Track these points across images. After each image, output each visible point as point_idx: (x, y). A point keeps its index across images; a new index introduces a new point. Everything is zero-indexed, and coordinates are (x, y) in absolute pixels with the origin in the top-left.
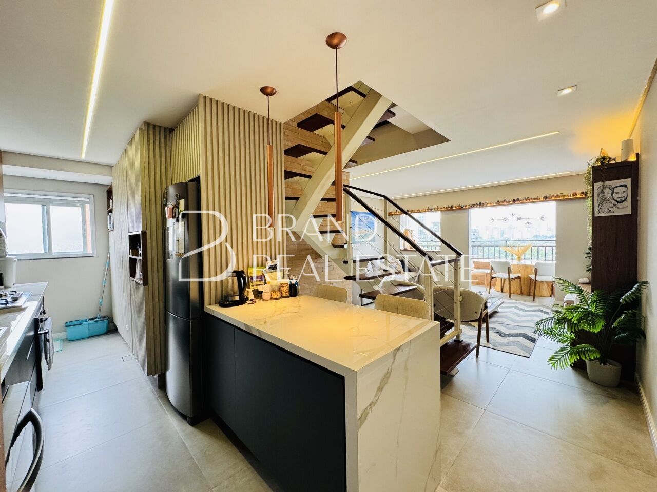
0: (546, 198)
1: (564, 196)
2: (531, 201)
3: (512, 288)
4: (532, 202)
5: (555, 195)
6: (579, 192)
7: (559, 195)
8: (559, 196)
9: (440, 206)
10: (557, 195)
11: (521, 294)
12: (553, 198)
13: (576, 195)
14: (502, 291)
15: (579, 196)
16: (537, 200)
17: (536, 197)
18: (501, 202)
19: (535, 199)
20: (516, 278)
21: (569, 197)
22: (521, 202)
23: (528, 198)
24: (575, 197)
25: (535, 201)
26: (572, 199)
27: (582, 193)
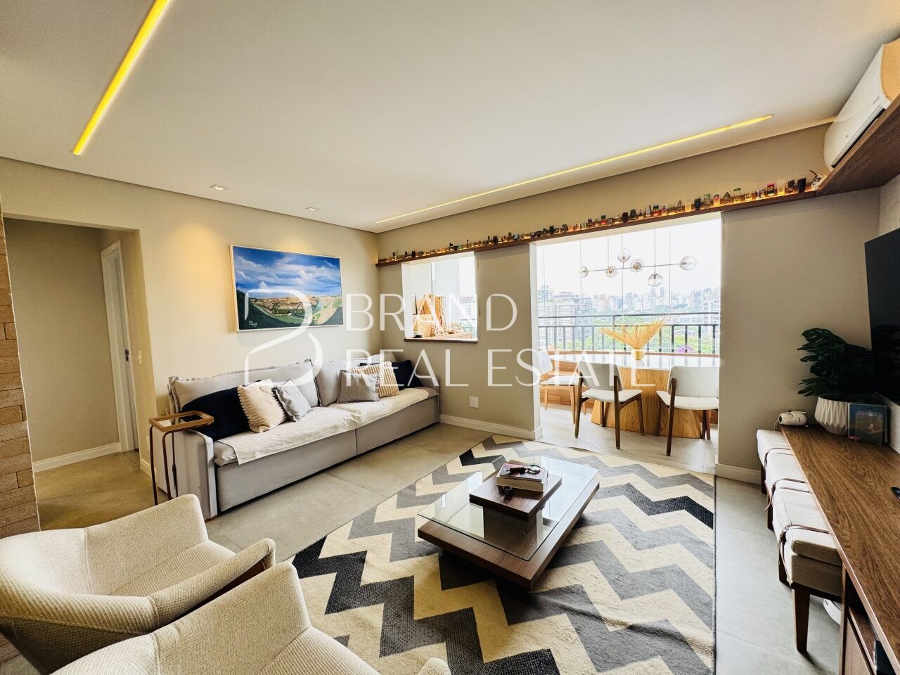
0: (698, 204)
1: (743, 197)
2: (664, 215)
3: (622, 421)
4: (665, 218)
5: (722, 195)
6: (781, 183)
7: (732, 194)
8: (732, 199)
9: (472, 241)
10: (728, 195)
11: (642, 432)
12: (716, 205)
13: (774, 191)
14: (603, 425)
15: (781, 194)
16: (678, 212)
17: (676, 204)
18: (596, 222)
19: (674, 209)
20: (632, 400)
21: (758, 199)
22: (641, 218)
23: (656, 207)
24: (771, 195)
25: (673, 213)
26: (767, 203)
27: (791, 184)
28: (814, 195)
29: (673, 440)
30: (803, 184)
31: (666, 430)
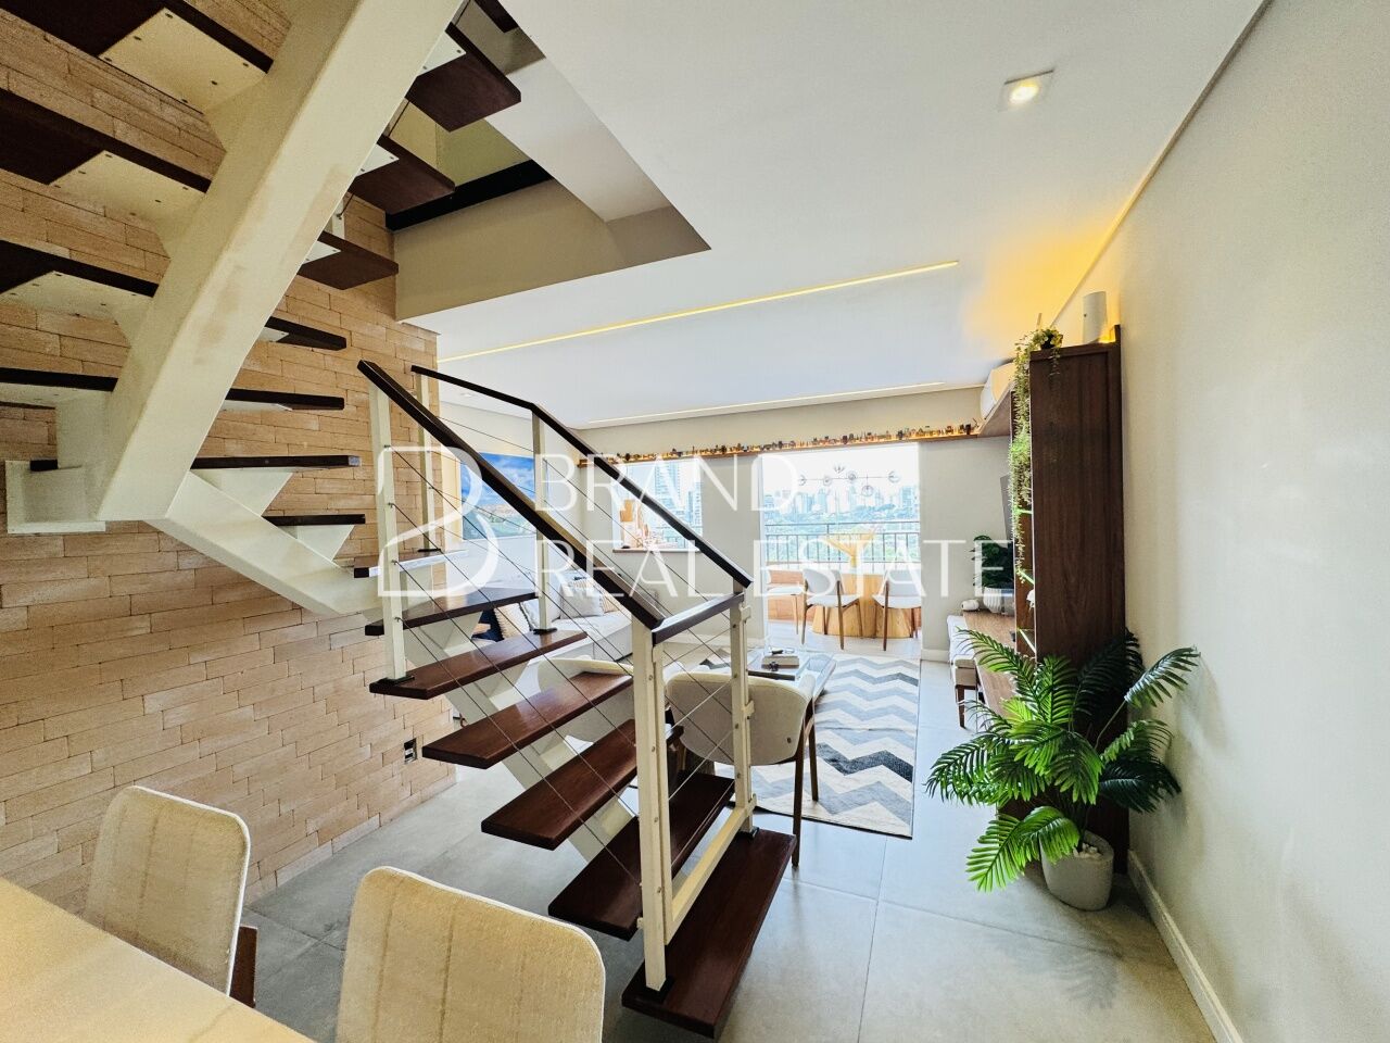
0: (901, 435)
1: (931, 433)
2: (876, 440)
3: (845, 627)
4: (877, 443)
5: (917, 430)
6: (956, 426)
7: (924, 429)
8: (924, 433)
9: (698, 447)
10: (921, 430)
11: (861, 635)
12: (914, 437)
13: (951, 431)
14: (826, 633)
15: (956, 434)
16: (886, 438)
17: (884, 433)
18: (821, 441)
19: (883, 437)
20: (852, 604)
21: (941, 436)
22: (858, 442)
23: (869, 434)
24: (950, 434)
25: (883, 440)
26: (947, 439)
27: (962, 427)
28: (976, 436)
29: (888, 641)
30: (969, 428)
31: (881, 633)
